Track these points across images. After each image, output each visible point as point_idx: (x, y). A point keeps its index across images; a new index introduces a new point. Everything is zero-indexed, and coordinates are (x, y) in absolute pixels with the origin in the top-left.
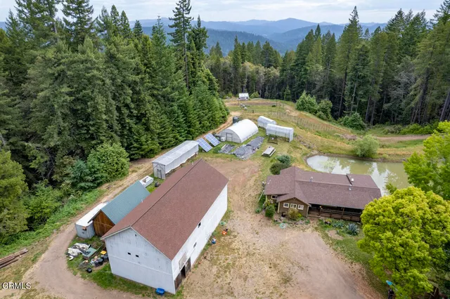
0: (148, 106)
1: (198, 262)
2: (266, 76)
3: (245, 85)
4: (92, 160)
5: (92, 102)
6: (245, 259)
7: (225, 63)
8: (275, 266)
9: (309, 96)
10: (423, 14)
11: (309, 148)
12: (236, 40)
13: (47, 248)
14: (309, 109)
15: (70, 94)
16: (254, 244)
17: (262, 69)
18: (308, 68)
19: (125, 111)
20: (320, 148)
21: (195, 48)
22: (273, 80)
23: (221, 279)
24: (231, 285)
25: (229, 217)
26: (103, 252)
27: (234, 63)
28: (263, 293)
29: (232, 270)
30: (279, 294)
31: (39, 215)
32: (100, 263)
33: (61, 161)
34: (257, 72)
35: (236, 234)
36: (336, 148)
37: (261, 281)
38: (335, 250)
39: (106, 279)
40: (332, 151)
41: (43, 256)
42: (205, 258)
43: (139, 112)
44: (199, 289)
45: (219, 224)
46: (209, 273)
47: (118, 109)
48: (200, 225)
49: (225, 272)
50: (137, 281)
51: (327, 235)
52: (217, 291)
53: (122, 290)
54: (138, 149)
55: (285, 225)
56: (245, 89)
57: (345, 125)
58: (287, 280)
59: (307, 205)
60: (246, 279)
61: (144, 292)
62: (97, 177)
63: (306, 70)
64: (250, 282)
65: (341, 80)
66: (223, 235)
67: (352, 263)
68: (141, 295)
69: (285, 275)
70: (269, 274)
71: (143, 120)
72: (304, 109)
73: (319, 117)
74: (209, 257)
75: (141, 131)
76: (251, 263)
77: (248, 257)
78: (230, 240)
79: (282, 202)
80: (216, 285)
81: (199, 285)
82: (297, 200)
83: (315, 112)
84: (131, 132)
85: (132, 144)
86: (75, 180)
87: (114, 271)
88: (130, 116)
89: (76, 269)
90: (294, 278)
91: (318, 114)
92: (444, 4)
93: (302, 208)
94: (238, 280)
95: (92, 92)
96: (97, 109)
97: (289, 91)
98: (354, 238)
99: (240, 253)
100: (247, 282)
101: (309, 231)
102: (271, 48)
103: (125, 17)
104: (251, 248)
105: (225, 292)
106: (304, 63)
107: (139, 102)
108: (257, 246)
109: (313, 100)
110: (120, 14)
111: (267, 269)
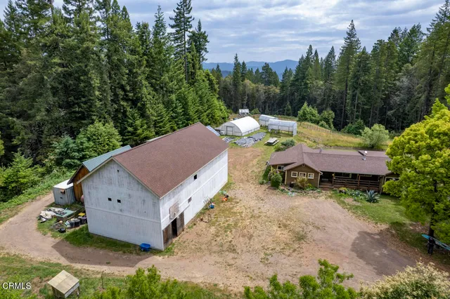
0: (145, 90)
1: (193, 222)
2: (266, 94)
3: (245, 102)
4: (81, 138)
5: (86, 77)
6: (249, 220)
7: (225, 81)
8: (285, 226)
9: (311, 107)
10: (419, 27)
11: (315, 142)
12: (236, 58)
13: (16, 213)
14: (311, 120)
15: (61, 65)
16: (260, 208)
17: (262, 87)
18: (308, 82)
19: (121, 93)
20: (327, 142)
21: (195, 50)
22: (273, 96)
23: (220, 238)
24: (232, 243)
25: (230, 187)
26: (82, 214)
27: (234, 80)
28: (272, 250)
29: (234, 230)
30: (292, 250)
31: (13, 185)
32: (76, 224)
33: (48, 140)
34: (258, 91)
35: (238, 201)
36: (343, 141)
37: (270, 239)
38: (354, 213)
39: (81, 238)
40: (339, 144)
41: (10, 219)
42: (202, 220)
43: (135, 94)
44: (193, 247)
45: (218, 193)
46: (206, 233)
47: (113, 90)
48: (195, 177)
49: (226, 232)
50: (119, 239)
51: (343, 202)
52: (215, 249)
53: (98, 247)
54: (133, 134)
55: (294, 194)
56: (244, 107)
57: (349, 132)
58: (300, 238)
59: (318, 173)
60: (250, 237)
61: (125, 249)
62: (86, 155)
63: (306, 84)
64: (256, 240)
65: (342, 93)
66: (222, 202)
67: (377, 223)
68: (121, 252)
69: (298, 233)
70: (279, 232)
71: (139, 104)
72: (306, 120)
73: (322, 126)
74: (206, 218)
75: (136, 114)
76: (256, 224)
77: (252, 219)
78: (231, 206)
79: (289, 171)
80: (214, 243)
81: (193, 243)
82: (306, 166)
83: (317, 122)
84: (126, 116)
85: (126, 128)
86: (61, 156)
87: (91, 230)
88: (126, 99)
89: (46, 230)
90: (309, 235)
91: (320, 124)
92: (440, 13)
93: (312, 176)
94: (241, 239)
95: (86, 66)
96: (91, 85)
97: (290, 107)
98: (375, 205)
99: (243, 215)
100: (252, 240)
101: (322, 198)
102: (270, 69)
103: (126, 12)
104: (256, 212)
105: (225, 249)
106: (304, 78)
107: (135, 86)
108: (262, 209)
109: (315, 112)
110: (121, 9)
111: (275, 228)
